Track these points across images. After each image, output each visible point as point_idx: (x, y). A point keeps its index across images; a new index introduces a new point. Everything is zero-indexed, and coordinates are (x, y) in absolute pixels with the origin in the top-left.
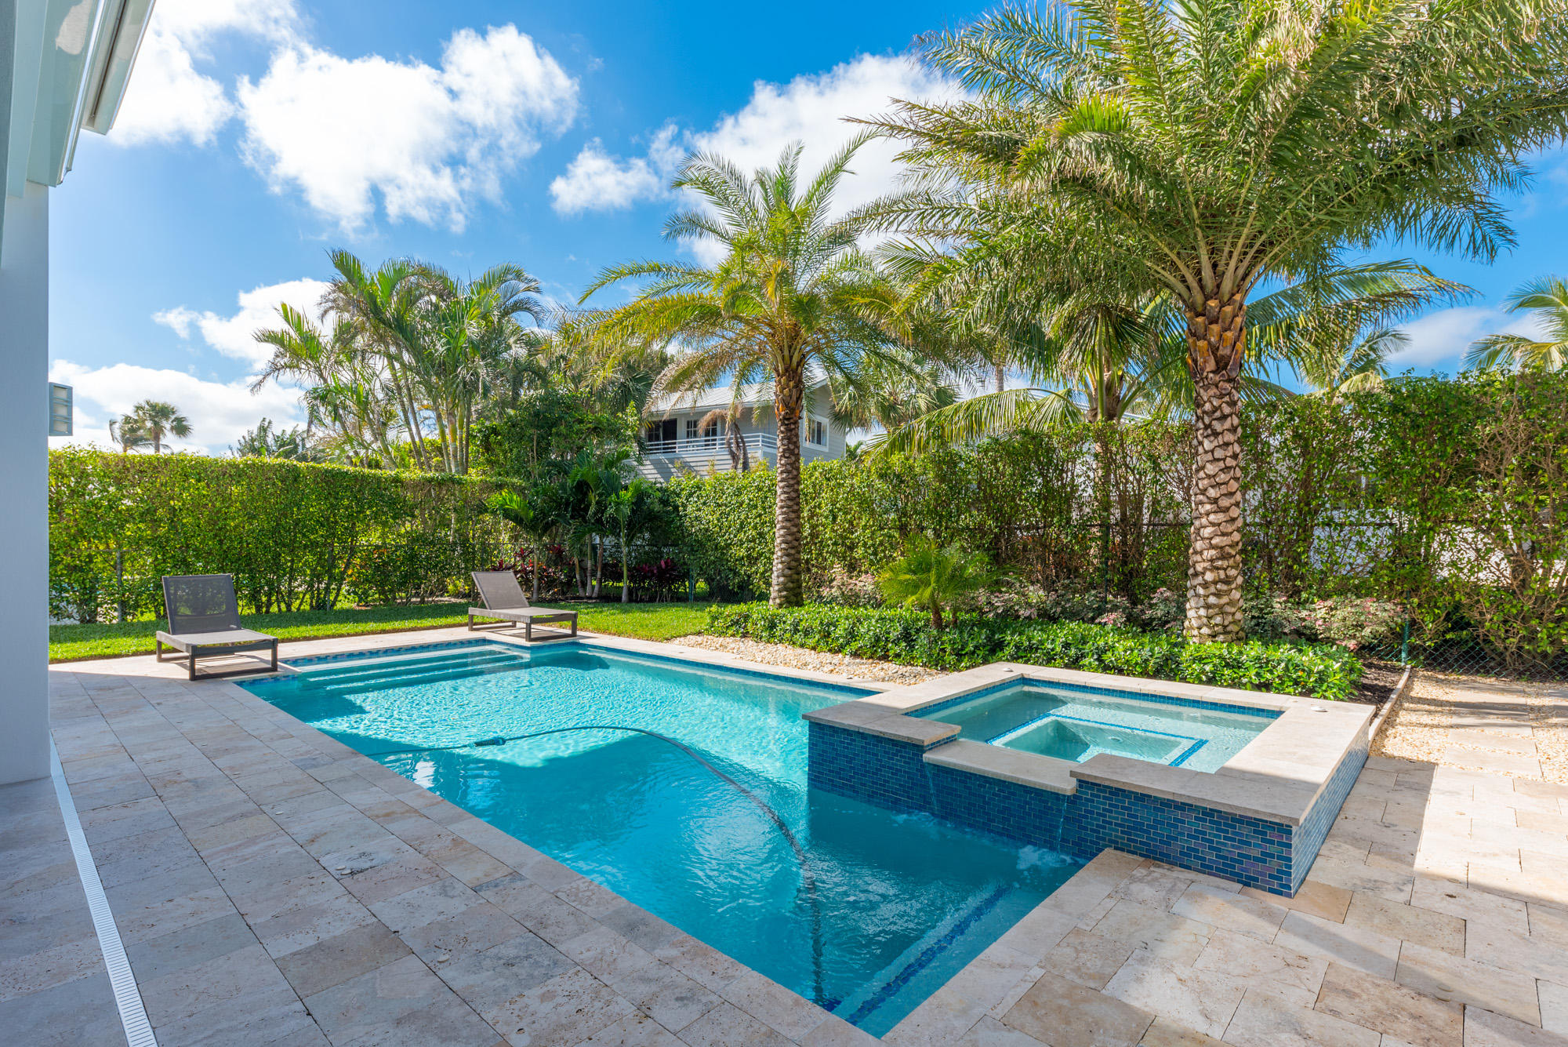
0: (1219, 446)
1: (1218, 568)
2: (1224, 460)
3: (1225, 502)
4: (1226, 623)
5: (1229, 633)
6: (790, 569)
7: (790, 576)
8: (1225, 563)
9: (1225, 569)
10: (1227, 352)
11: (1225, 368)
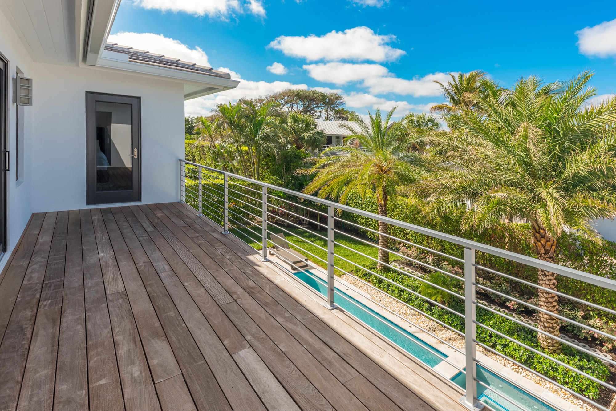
0: (547, 280)
1: (549, 323)
2: (550, 285)
3: (551, 300)
4: (553, 343)
5: (555, 346)
6: (385, 257)
7: (385, 259)
8: (552, 322)
9: (552, 324)
10: (549, 248)
11: (548, 253)
